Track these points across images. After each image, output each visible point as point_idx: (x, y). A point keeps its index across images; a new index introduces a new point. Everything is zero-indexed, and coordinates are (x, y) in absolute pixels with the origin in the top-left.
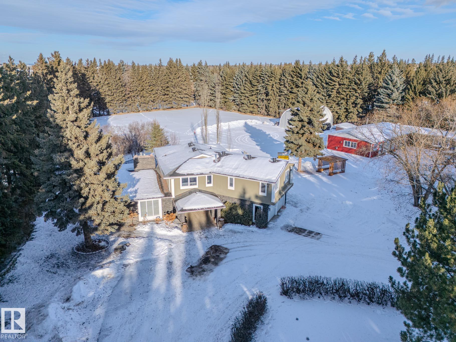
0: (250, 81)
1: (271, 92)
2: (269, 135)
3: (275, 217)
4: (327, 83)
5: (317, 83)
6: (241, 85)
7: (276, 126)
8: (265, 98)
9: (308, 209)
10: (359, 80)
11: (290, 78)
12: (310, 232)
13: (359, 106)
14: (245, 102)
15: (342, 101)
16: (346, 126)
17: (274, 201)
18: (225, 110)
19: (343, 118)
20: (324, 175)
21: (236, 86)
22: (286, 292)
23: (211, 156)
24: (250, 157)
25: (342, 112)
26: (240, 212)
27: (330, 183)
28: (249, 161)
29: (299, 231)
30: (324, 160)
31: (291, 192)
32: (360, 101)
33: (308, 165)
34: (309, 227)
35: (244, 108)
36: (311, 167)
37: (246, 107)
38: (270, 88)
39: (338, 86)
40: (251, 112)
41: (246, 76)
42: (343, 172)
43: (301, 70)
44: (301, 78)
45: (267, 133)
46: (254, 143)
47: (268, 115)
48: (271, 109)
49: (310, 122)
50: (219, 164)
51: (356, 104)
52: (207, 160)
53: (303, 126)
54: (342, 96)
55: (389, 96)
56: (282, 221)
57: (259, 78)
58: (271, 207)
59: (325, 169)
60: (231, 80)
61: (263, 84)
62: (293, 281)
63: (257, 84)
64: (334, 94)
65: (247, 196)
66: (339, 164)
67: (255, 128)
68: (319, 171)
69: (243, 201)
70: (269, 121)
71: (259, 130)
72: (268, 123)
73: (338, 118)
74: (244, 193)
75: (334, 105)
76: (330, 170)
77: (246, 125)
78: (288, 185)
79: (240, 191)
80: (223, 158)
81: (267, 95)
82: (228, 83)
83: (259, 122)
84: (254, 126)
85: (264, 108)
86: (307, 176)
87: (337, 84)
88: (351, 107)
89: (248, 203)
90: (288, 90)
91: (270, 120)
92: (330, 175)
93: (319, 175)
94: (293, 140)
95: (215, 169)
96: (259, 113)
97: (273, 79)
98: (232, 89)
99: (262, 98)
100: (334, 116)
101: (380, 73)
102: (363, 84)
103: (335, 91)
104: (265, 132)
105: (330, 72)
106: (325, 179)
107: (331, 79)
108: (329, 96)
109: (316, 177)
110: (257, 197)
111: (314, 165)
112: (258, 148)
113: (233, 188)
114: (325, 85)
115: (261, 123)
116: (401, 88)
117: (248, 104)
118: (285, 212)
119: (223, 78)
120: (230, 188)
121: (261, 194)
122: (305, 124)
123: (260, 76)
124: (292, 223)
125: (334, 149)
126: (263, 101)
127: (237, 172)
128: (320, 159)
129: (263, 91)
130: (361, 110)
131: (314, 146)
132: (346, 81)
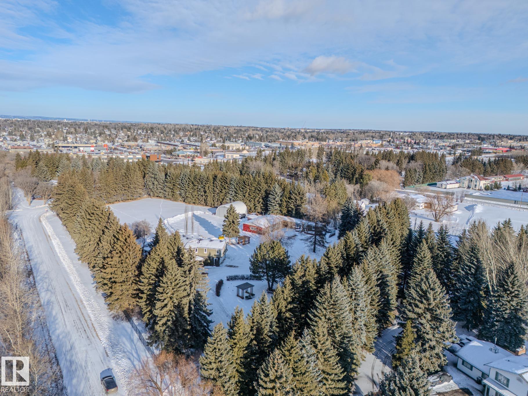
0: (193, 182)
1: (208, 191)
2: (211, 222)
3: (222, 263)
4: (242, 188)
5: (236, 188)
6: (185, 184)
7: (214, 216)
8: (204, 194)
9: (234, 259)
10: (260, 188)
11: (220, 183)
12: (235, 266)
13: (261, 203)
14: (189, 196)
15: (252, 200)
16: (253, 216)
17: (221, 256)
18: (173, 201)
19: (253, 209)
20: (240, 245)
21: (182, 185)
22: (228, 280)
23: (195, 241)
24: (211, 241)
25: (252, 205)
26: (209, 261)
27: (243, 248)
28: (211, 242)
29: (231, 266)
30: (240, 238)
31: (227, 253)
32: (261, 200)
33: (234, 240)
34: (234, 265)
35: (189, 200)
36: (235, 242)
37: (190, 200)
38: (207, 188)
39: (249, 191)
40: (194, 203)
41: (189, 178)
42: (249, 243)
43: (227, 179)
44: (227, 183)
45: (209, 221)
46: (204, 229)
47: (206, 205)
48: (208, 202)
49: (233, 222)
50: (200, 244)
51: (259, 202)
52: (195, 243)
53: (230, 224)
54: (251, 197)
55: (274, 199)
56: (224, 264)
57: (198, 181)
58: (221, 258)
59: (241, 242)
60: (177, 180)
61: (202, 185)
62: (230, 277)
63: (197, 184)
64: (247, 195)
65: (211, 255)
66: (247, 239)
67: (200, 218)
68: (238, 243)
69: (209, 257)
70: (208, 211)
71: (203, 219)
72: (208, 213)
73: (250, 209)
74: (210, 254)
75: (248, 202)
76: (243, 243)
77: (194, 215)
78: (226, 250)
79: (208, 253)
80: (201, 241)
81: (205, 192)
82: (175, 182)
83: (202, 213)
84: (199, 216)
85: (203, 201)
86: (233, 246)
87: (248, 189)
88: (257, 203)
89: (211, 258)
90: (219, 190)
91: (208, 209)
92: (243, 245)
93: (239, 245)
94: (226, 230)
95: (199, 246)
96: (199, 204)
97: (209, 182)
98: (179, 186)
99: (201, 194)
100: (248, 208)
101: (271, 184)
102: (262, 191)
103: (247, 193)
104: (208, 221)
105: (244, 182)
106: (241, 247)
107: (244, 186)
108: (245, 196)
109: (237, 246)
110: (215, 255)
111: (236, 241)
112: (207, 232)
113: (206, 253)
114: (241, 189)
115: (203, 213)
116: (280, 195)
117: (192, 198)
118: (225, 261)
119: (171, 178)
120: (205, 253)
121: (217, 254)
122: (231, 223)
123: (199, 179)
124: (228, 264)
125: (246, 231)
126: (202, 196)
127: (208, 247)
128: (239, 238)
129: (202, 190)
130: (262, 205)
131: (236, 232)
132: (253, 189)
